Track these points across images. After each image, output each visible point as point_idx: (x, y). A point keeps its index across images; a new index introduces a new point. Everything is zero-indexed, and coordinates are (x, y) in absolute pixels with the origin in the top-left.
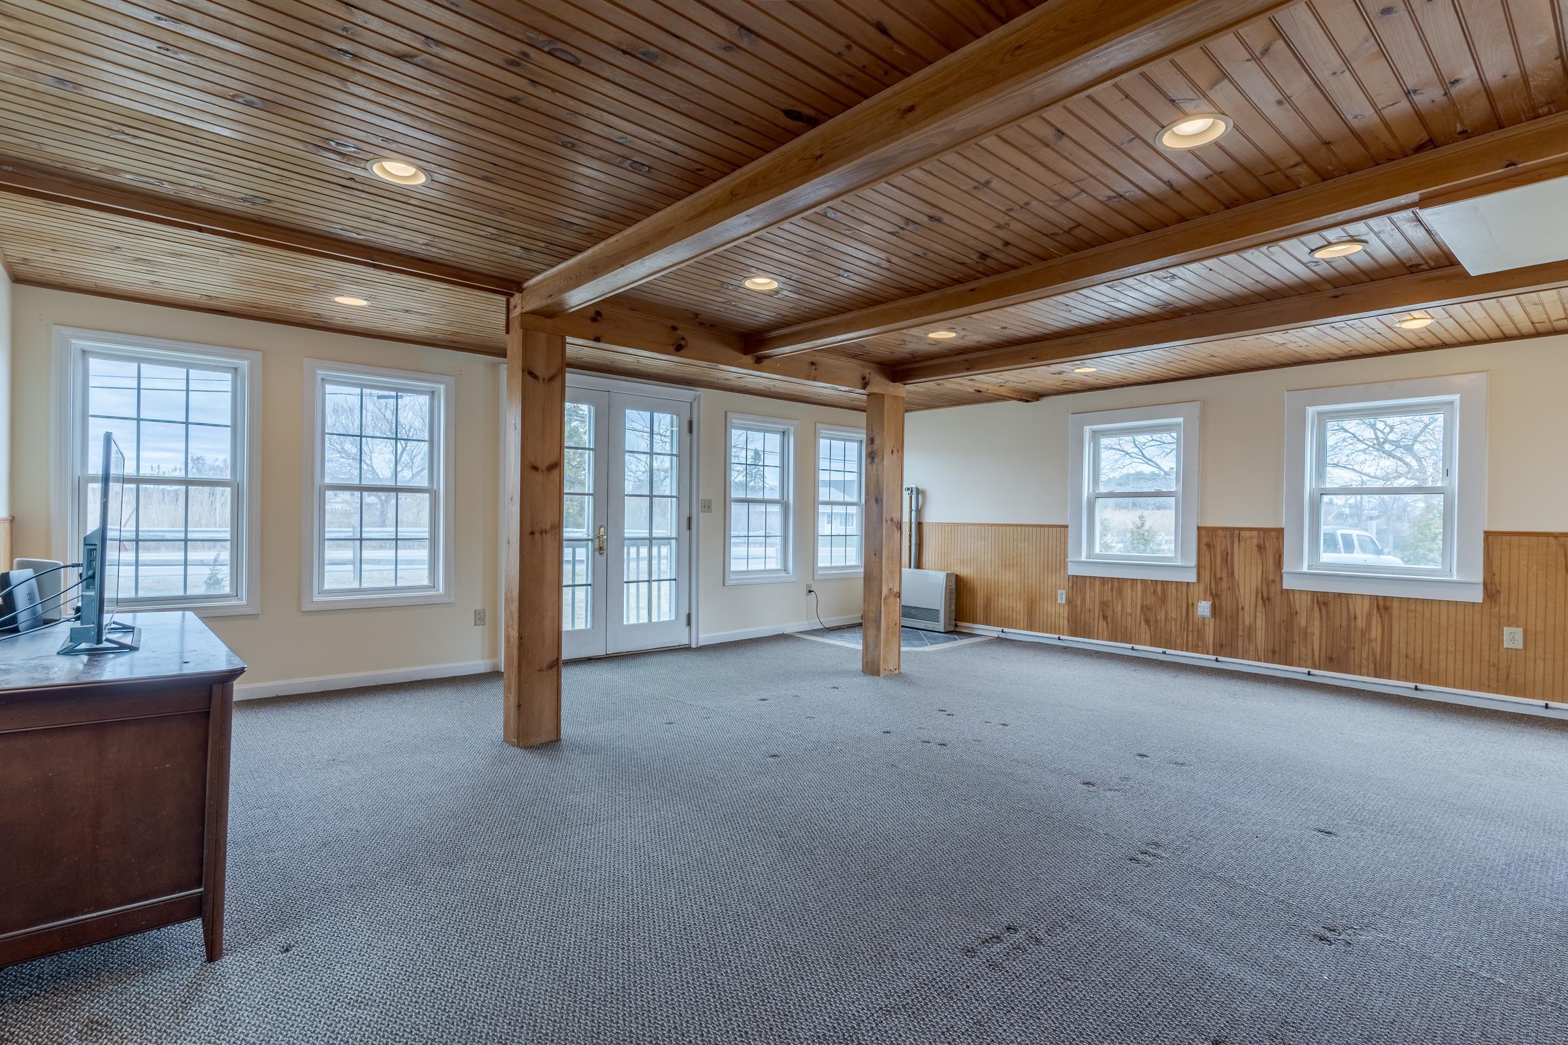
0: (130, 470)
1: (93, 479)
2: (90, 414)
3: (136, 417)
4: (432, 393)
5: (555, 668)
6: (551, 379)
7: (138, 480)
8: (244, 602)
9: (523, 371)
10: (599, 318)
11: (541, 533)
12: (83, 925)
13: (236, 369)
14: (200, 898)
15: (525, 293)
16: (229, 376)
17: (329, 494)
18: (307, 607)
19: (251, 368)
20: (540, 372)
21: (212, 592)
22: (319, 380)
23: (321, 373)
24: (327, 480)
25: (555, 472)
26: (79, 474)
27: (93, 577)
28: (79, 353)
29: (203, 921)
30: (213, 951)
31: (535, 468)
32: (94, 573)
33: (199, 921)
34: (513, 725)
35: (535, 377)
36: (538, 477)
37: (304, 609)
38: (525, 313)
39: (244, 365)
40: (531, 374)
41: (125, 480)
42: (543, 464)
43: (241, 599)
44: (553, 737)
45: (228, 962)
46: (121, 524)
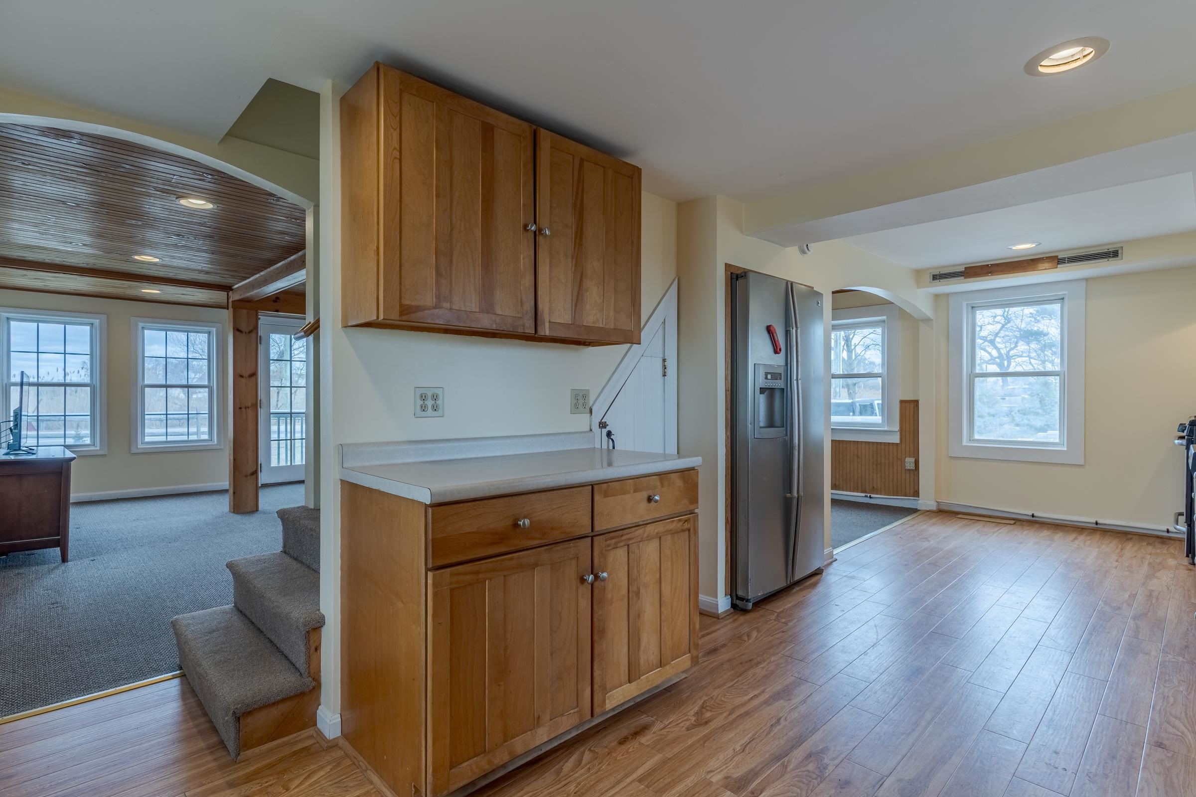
0: (33, 380)
1: (15, 384)
2: (12, 350)
3: (36, 351)
4: (209, 333)
5: (255, 475)
6: (250, 332)
7: (38, 385)
8: (98, 448)
9: (234, 329)
10: (278, 300)
11: (246, 408)
12: (14, 545)
13: (92, 324)
14: (59, 540)
15: (234, 291)
16: (88, 328)
17: (147, 389)
18: (134, 451)
19: (101, 323)
20: (244, 328)
21: (78, 443)
22: (140, 328)
23: (141, 325)
24: (146, 382)
25: (253, 378)
26: (6, 382)
27: (17, 425)
28: (6, 319)
29: (61, 549)
30: (64, 559)
31: (241, 376)
32: (17, 424)
33: (59, 548)
34: (232, 503)
35: (241, 332)
36: (243, 380)
37: (133, 452)
38: (234, 301)
39: (97, 322)
40: (238, 330)
41: (30, 384)
42: (246, 373)
43: (96, 447)
44: (254, 509)
45: (70, 564)
46: (30, 409)
